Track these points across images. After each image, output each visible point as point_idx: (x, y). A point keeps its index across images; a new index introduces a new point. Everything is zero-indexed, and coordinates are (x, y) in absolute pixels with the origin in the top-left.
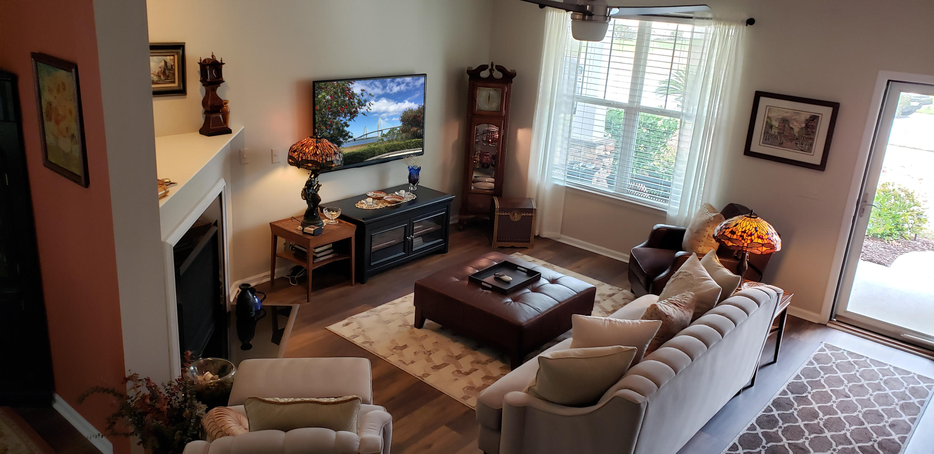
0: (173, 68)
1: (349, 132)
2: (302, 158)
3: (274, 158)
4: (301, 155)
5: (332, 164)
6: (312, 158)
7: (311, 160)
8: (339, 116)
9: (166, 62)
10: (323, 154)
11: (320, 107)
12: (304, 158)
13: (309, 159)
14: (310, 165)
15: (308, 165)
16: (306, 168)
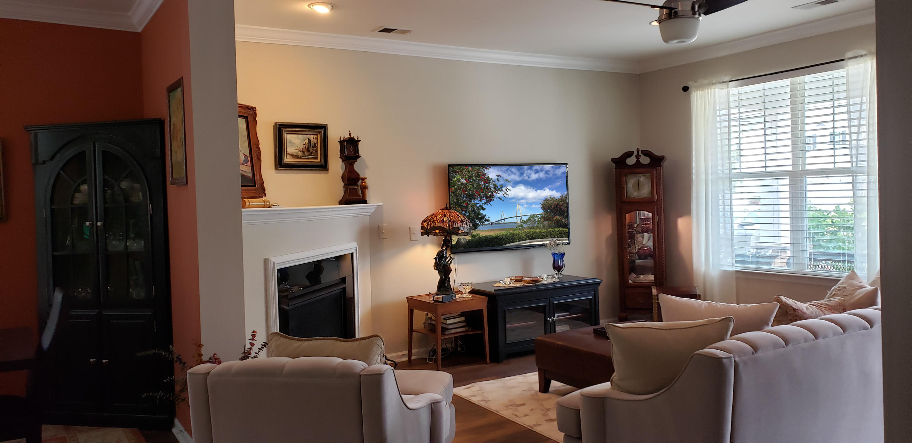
0: (317, 146)
1: (485, 215)
2: (430, 225)
3: (412, 235)
4: (429, 224)
5: (458, 231)
6: (439, 225)
7: (438, 227)
8: (475, 199)
9: (309, 140)
10: (450, 221)
11: (455, 189)
12: (432, 226)
13: (437, 226)
14: (437, 231)
15: (435, 232)
16: (434, 235)
